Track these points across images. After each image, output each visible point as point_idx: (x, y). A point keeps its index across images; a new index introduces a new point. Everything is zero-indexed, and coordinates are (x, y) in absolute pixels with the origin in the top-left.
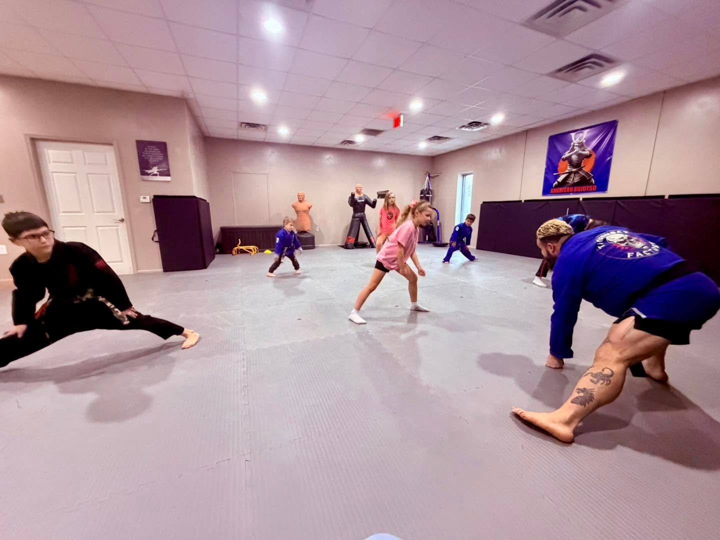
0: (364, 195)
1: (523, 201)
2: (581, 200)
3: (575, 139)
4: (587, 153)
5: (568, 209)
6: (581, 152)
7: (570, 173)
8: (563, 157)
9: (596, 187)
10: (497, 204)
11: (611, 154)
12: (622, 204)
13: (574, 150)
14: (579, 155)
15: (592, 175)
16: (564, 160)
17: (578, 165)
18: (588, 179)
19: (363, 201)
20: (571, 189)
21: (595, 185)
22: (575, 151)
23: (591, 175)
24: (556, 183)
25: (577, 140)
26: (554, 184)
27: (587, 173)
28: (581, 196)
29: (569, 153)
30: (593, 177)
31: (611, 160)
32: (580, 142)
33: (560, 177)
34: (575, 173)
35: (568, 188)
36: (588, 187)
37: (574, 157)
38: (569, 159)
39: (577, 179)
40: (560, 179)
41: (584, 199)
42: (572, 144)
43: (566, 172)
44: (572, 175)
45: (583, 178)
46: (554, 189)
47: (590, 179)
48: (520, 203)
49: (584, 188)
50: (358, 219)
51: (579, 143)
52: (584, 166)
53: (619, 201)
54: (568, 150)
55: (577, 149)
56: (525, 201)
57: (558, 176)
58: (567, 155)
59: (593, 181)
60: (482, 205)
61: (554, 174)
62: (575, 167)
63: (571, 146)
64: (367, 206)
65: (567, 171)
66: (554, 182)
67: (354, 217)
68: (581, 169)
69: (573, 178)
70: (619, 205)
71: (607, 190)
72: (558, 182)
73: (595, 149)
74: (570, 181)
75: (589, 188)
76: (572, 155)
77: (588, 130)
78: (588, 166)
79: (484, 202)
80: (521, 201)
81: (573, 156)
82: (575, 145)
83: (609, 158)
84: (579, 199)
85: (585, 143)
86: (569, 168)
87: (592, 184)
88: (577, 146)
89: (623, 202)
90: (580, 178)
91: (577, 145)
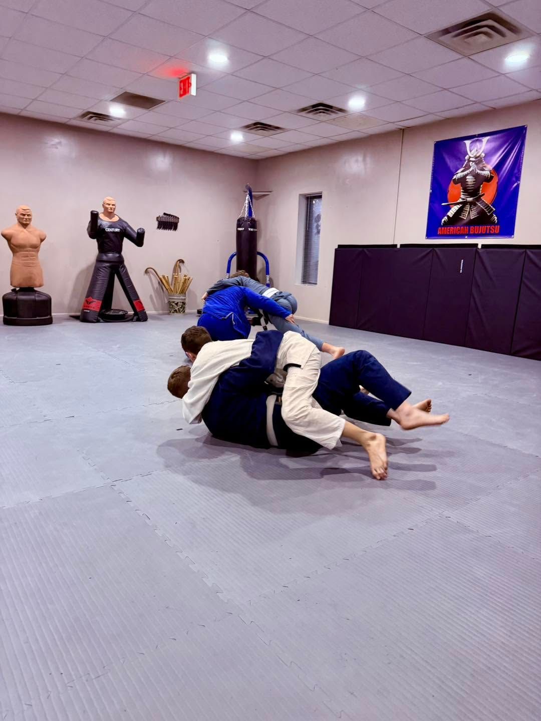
0: (120, 219)
1: (398, 246)
2: (480, 247)
3: (471, 151)
4: (486, 173)
5: (462, 260)
6: (479, 172)
7: (464, 203)
8: (455, 177)
9: (499, 227)
10: (361, 249)
11: (518, 178)
12: (532, 255)
13: (470, 167)
14: (476, 176)
15: (494, 210)
16: (456, 182)
17: (474, 192)
18: (489, 214)
19: (117, 230)
20: (466, 228)
21: (497, 224)
22: (471, 169)
23: (492, 210)
24: (445, 218)
25: (473, 152)
26: (443, 220)
27: (487, 207)
28: (480, 242)
29: (462, 171)
30: (494, 212)
31: (518, 186)
32: (478, 155)
33: (450, 209)
34: (472, 204)
35: (462, 227)
36: (488, 227)
37: (470, 179)
38: (463, 180)
39: (473, 215)
40: (451, 213)
41: (484, 246)
42: (467, 157)
43: (458, 201)
44: (468, 208)
45: (481, 213)
46: (443, 228)
47: (492, 215)
48: (395, 249)
49: (482, 229)
50: (108, 264)
51: (476, 158)
52: (484, 194)
53: (528, 251)
54: (462, 167)
55: (473, 166)
56: (402, 246)
57: (448, 208)
58: (459, 174)
59: (496, 218)
60: (336, 250)
61: (443, 204)
62: (471, 195)
63: (466, 160)
64: (126, 241)
65: (460, 200)
66: (443, 218)
67: (99, 260)
68: (479, 199)
69: (469, 212)
70: (529, 257)
71: (513, 234)
72: (448, 216)
73: (498, 168)
74: (465, 217)
75: (490, 230)
76: (467, 175)
77: (488, 138)
78: (489, 194)
79: (340, 246)
80: (396, 245)
81: (468, 177)
82: (471, 159)
83: (515, 185)
84: (477, 245)
85: (484, 157)
86: (462, 196)
87: (493, 223)
88: (473, 161)
89: (532, 252)
90: (478, 213)
91: (473, 159)
